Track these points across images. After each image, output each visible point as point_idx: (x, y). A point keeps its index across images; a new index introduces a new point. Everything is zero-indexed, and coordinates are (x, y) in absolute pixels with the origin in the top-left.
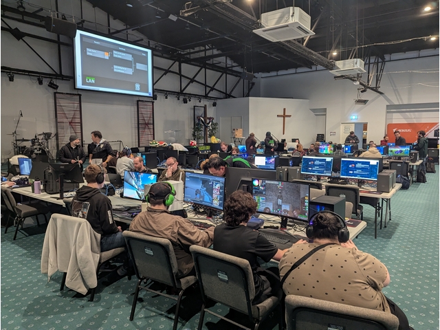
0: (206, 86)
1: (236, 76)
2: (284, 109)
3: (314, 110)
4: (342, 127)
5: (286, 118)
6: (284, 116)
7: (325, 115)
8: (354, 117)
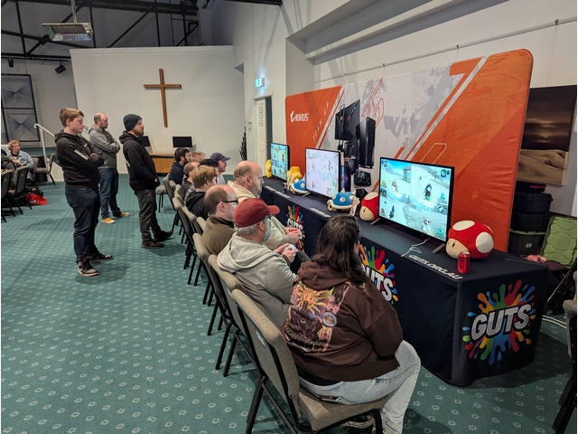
0: (22, 36)
2: (161, 72)
4: (257, 109)
5: (167, 92)
6: (163, 87)
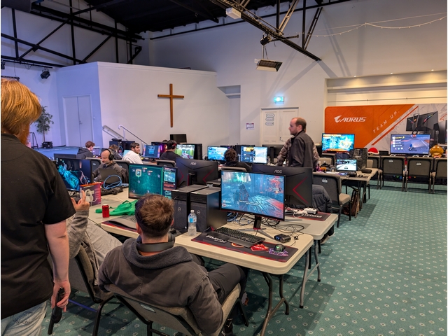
1: (103, 33)
2: (171, 86)
3: (224, 89)
4: (263, 115)
5: (174, 101)
6: (171, 97)
7: (239, 96)
8: (278, 99)
